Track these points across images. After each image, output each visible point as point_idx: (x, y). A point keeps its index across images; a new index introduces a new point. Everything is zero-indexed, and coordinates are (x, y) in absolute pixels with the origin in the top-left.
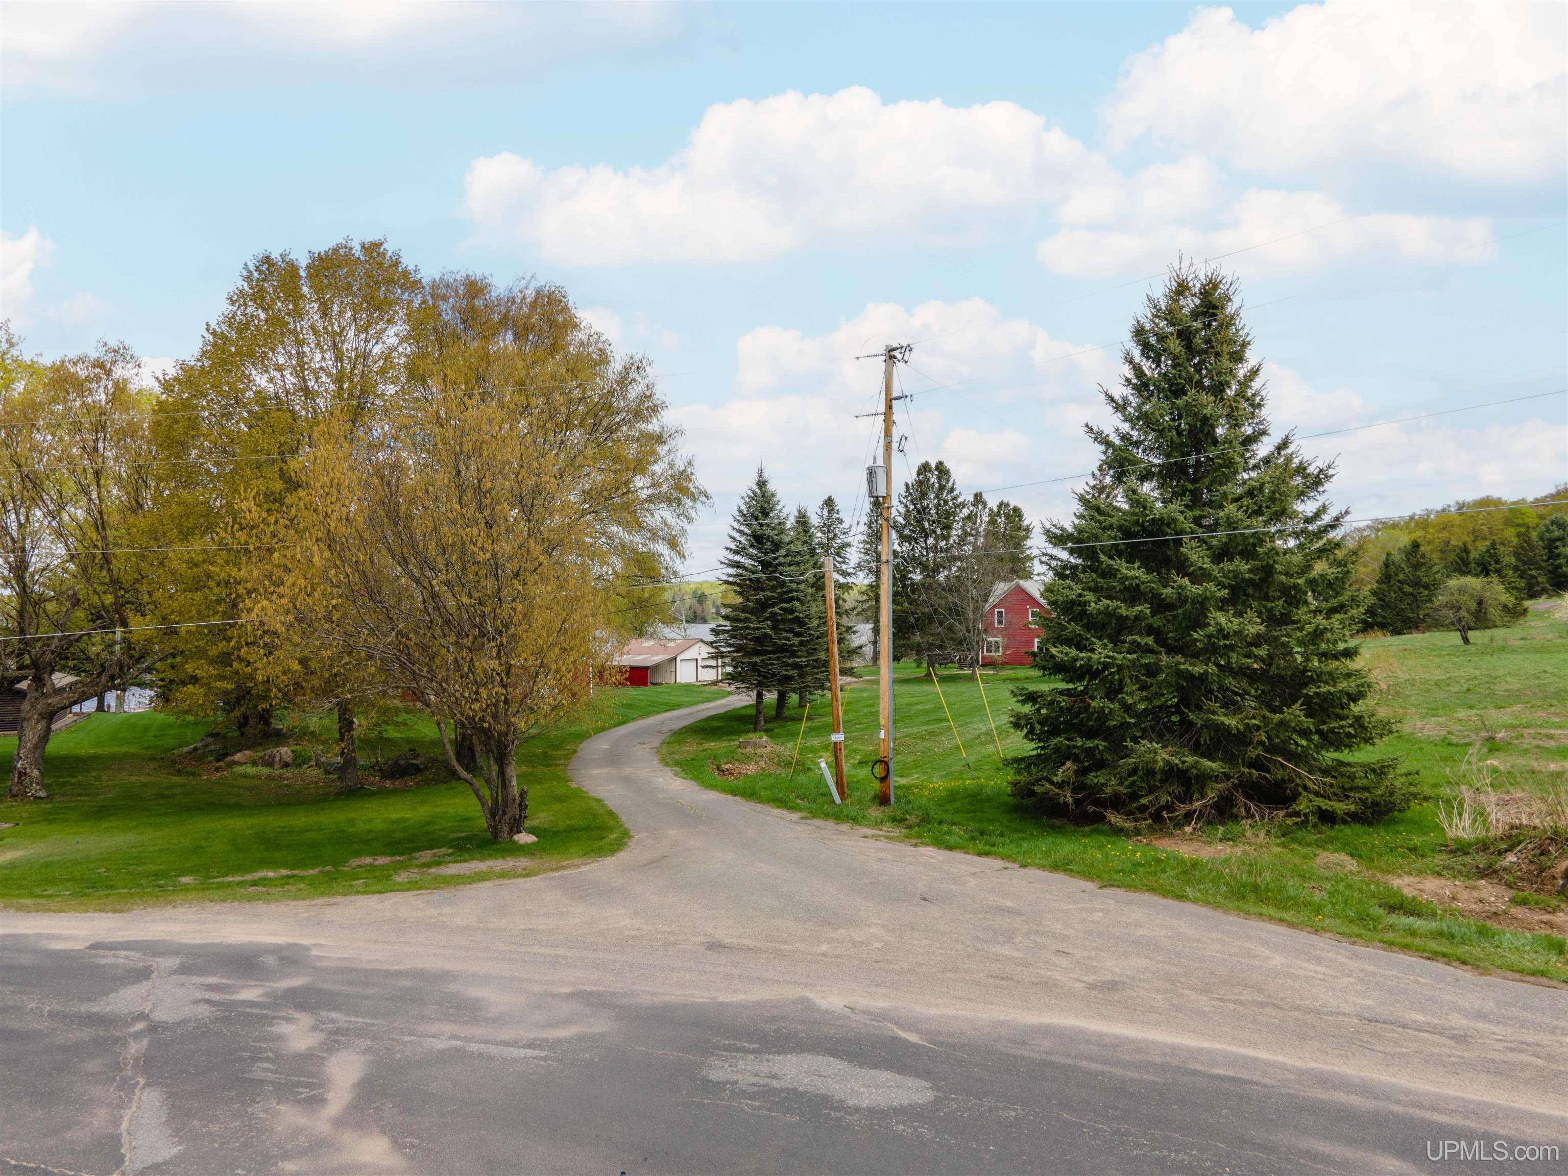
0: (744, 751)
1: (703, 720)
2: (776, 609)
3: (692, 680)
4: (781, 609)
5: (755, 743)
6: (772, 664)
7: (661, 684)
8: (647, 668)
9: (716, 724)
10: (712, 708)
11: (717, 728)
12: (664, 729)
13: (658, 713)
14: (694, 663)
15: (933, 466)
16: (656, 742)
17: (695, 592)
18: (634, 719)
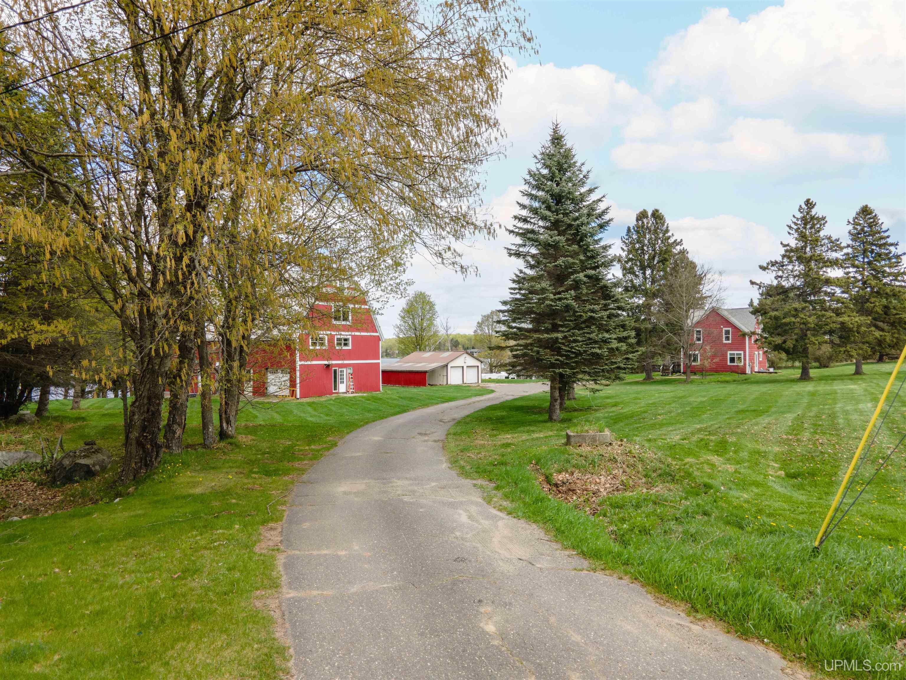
0: (580, 450)
1: (482, 410)
2: (581, 276)
3: (460, 382)
4: (586, 276)
5: (594, 439)
6: (575, 341)
7: (436, 385)
8: (425, 373)
9: (499, 413)
10: (489, 399)
11: (503, 418)
12: (446, 418)
13: (437, 404)
14: (461, 369)
15: (650, 214)
16: (440, 433)
17: (452, 340)
18: (414, 409)
